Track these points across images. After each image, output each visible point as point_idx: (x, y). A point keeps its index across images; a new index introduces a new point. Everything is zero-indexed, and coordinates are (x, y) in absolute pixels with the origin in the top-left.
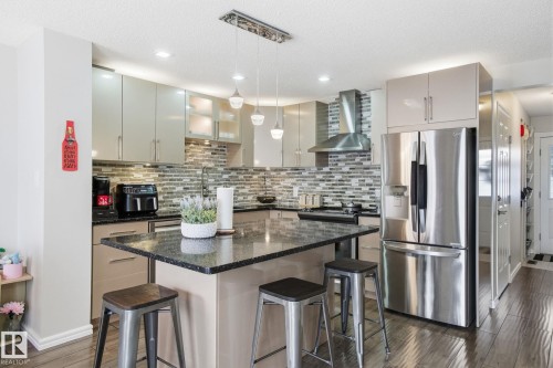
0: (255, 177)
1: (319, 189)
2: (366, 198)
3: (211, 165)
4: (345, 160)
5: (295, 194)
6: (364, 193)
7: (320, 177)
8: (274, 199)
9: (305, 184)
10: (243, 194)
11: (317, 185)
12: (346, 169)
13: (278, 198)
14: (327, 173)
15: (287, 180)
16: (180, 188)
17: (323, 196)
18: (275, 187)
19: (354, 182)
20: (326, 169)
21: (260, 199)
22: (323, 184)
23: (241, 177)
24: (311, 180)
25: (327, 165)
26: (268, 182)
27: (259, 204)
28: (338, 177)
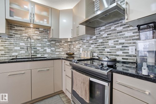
0: (65, 44)
1: (91, 48)
2: (120, 53)
3: (39, 38)
4: (104, 30)
5: (81, 52)
6: (118, 50)
7: (91, 42)
8: (73, 54)
9: (85, 46)
10: (59, 52)
11: (90, 46)
12: (105, 35)
13: (75, 53)
14: (95, 39)
15: (78, 45)
16: (19, 48)
17: (92, 52)
18: (74, 49)
19: (111, 43)
20: (94, 37)
21: (67, 54)
22: (93, 46)
23: (57, 44)
24: (87, 45)
25: (94, 35)
26: (72, 47)
27: (67, 56)
28: (101, 41)
